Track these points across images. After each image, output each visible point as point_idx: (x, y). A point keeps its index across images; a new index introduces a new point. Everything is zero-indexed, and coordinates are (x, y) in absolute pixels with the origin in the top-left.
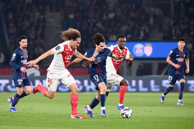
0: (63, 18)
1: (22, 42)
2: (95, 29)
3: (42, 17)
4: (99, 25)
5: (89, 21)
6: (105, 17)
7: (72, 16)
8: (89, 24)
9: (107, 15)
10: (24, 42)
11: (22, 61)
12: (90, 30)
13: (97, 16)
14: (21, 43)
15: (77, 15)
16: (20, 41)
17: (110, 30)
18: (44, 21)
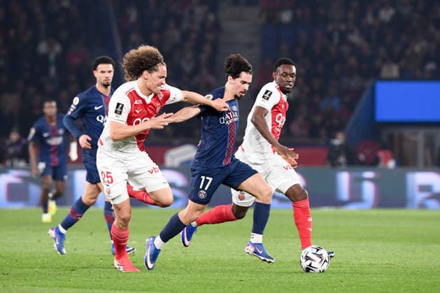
0: (263, 19)
1: (99, 71)
2: (345, 49)
3: (211, 17)
4: (355, 38)
5: (330, 28)
6: (370, 19)
7: (286, 17)
8: (330, 36)
9: (376, 14)
10: (103, 72)
11: (100, 118)
12: (333, 49)
13: (351, 15)
14: (97, 74)
15: (299, 12)
16: (95, 68)
17: (382, 51)
18: (217, 26)
